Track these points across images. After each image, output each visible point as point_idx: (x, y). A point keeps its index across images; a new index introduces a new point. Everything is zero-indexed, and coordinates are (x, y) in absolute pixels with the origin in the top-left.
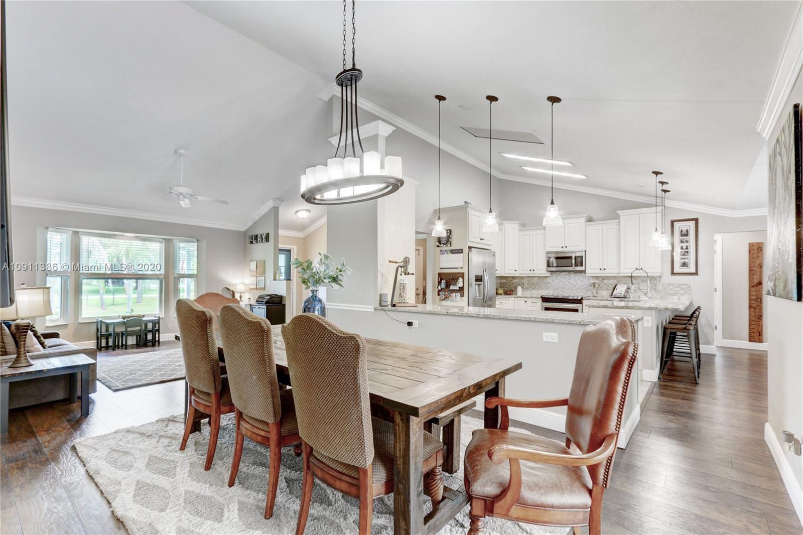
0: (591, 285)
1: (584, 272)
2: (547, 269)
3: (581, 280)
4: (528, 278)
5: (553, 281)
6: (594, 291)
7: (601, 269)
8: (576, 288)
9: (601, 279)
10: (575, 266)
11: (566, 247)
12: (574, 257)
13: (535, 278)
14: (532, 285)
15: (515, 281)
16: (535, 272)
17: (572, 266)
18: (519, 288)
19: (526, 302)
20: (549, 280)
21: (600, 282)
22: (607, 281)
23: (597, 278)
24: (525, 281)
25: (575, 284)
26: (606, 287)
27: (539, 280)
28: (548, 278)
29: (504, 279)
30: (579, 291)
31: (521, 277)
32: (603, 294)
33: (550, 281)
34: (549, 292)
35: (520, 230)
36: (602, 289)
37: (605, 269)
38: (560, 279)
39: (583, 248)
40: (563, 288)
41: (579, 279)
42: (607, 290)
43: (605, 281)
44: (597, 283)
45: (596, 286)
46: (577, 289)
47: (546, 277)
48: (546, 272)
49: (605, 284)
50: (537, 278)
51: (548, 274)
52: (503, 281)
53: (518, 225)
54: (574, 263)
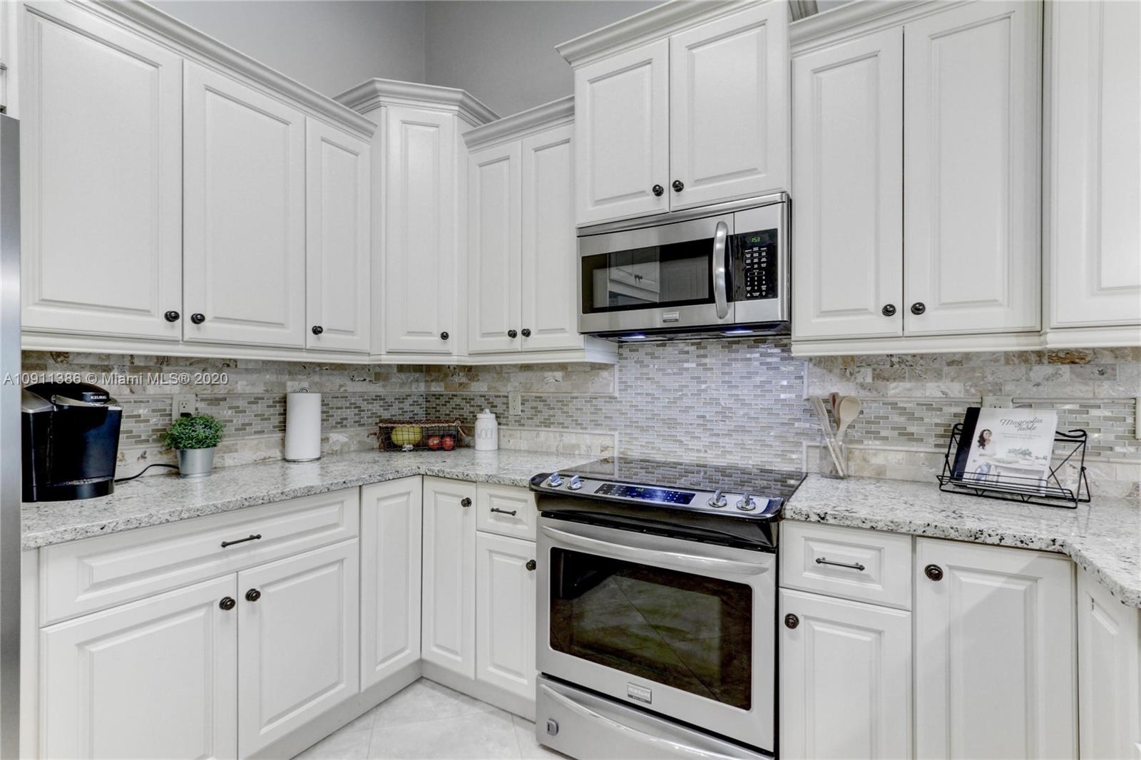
0: (810, 413)
1: (779, 331)
2: (581, 323)
3: (758, 379)
4: (523, 376)
5: (625, 387)
6: (834, 443)
7: (889, 311)
8: (731, 425)
9: (867, 376)
10: (730, 298)
11: (678, 187)
12: (719, 246)
13: (549, 376)
14: (540, 405)
15: (479, 387)
16: (534, 342)
17: (711, 299)
18: (486, 423)
19: (467, 503)
20: (610, 383)
21: (863, 393)
22: (908, 385)
23: (847, 365)
24: (513, 388)
25: (729, 403)
26: (900, 420)
27: (566, 386)
28: (605, 374)
29: (436, 380)
30: (748, 440)
31: (499, 371)
32: (878, 460)
33: (614, 389)
34: (607, 441)
35: (473, 143)
36: (876, 435)
37: (918, 309)
38: (658, 377)
39: (770, 181)
40: (671, 423)
41: (749, 376)
42: (910, 437)
43: (895, 390)
44: (853, 401)
45: (847, 416)
46: (741, 430)
47: (596, 367)
48: (579, 341)
49: (894, 405)
50: (559, 375)
51: (597, 353)
52: (437, 388)
53: (460, 116)
54: (720, 282)
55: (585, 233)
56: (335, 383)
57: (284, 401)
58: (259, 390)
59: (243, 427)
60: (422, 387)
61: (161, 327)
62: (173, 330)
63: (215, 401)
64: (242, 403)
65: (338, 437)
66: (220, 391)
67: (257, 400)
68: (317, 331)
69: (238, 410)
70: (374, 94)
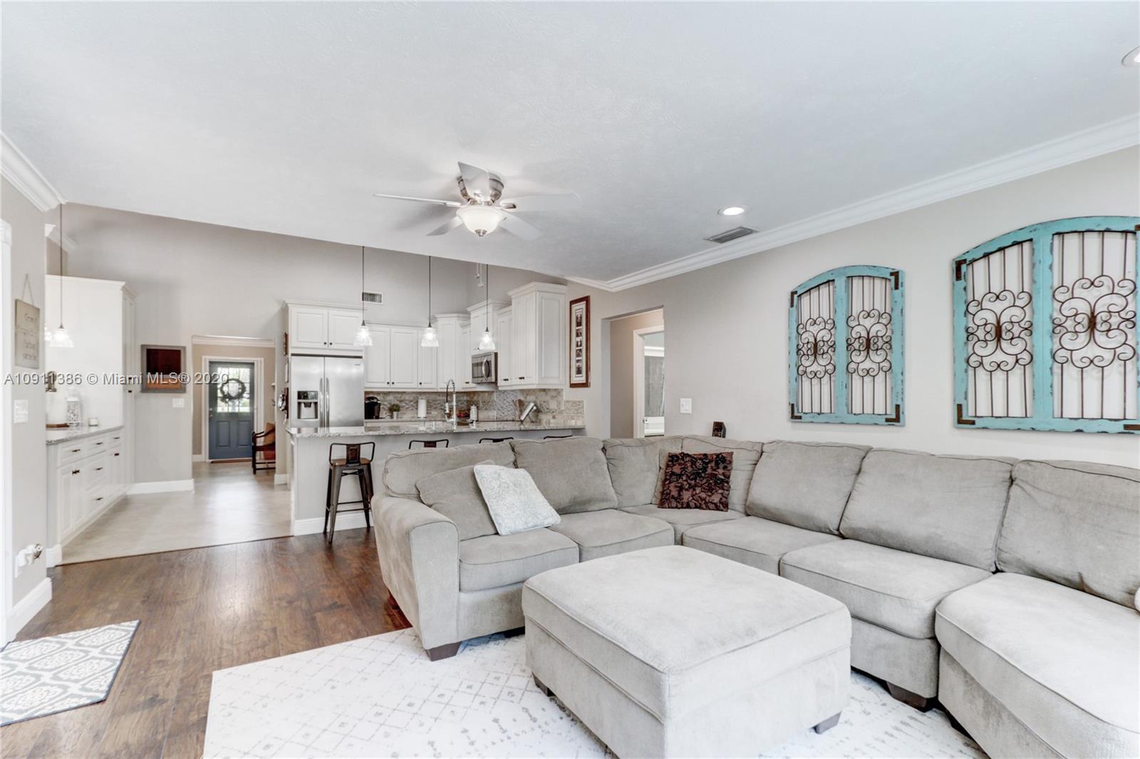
7: (506, 380)
10: (487, 376)
17: (484, 376)
30: (511, 412)
35: (463, 327)
40: (503, 408)
53: (458, 320)
54: (484, 372)
55: (474, 357)
56: (433, 397)
57: (417, 402)
58: (412, 398)
59: (407, 408)
60: (465, 398)
61: (386, 385)
62: (388, 386)
63: (401, 401)
64: (407, 402)
65: (434, 413)
66: (402, 399)
67: (411, 401)
68: (421, 384)
69: (407, 404)
70: (436, 318)
